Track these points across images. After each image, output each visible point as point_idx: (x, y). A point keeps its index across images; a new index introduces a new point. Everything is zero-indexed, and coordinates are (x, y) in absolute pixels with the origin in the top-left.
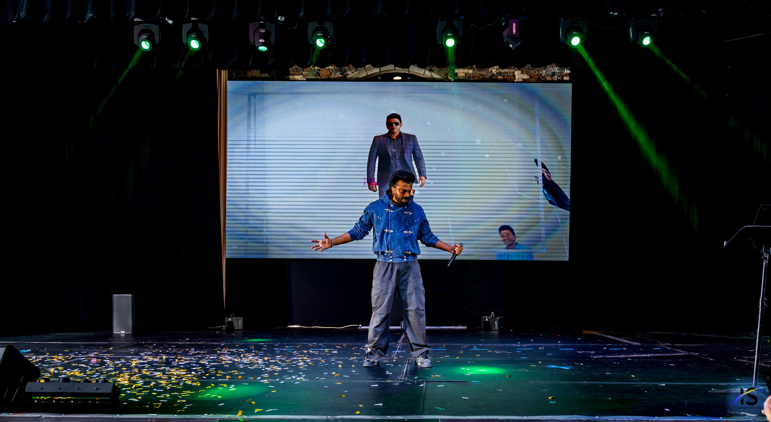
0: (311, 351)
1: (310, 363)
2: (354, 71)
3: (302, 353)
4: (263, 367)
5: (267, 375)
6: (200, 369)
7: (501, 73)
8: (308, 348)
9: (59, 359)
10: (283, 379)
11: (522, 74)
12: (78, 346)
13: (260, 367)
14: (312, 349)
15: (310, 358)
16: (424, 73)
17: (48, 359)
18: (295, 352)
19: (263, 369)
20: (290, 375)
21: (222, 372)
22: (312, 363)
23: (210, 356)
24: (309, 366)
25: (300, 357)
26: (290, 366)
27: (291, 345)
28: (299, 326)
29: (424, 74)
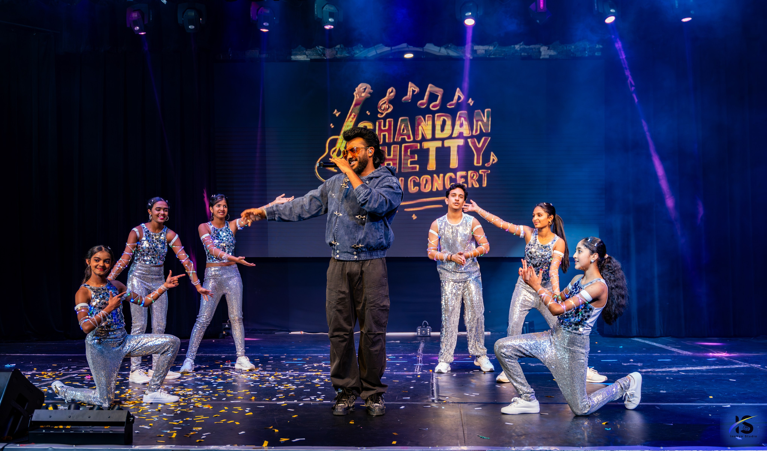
0: (324, 365)
1: (326, 380)
2: (362, 49)
3: (314, 368)
4: (276, 385)
5: (282, 395)
6: (207, 388)
7: (525, 49)
8: (319, 362)
9: (49, 376)
10: (301, 400)
11: (549, 50)
12: (65, 359)
13: (272, 385)
14: (324, 362)
15: (325, 374)
16: (440, 50)
17: (37, 376)
18: (306, 365)
19: (276, 388)
20: (308, 395)
21: (232, 392)
22: (329, 380)
23: (214, 371)
24: (326, 383)
25: (313, 372)
26: (304, 384)
27: (300, 357)
28: (303, 333)
29: (439, 52)
